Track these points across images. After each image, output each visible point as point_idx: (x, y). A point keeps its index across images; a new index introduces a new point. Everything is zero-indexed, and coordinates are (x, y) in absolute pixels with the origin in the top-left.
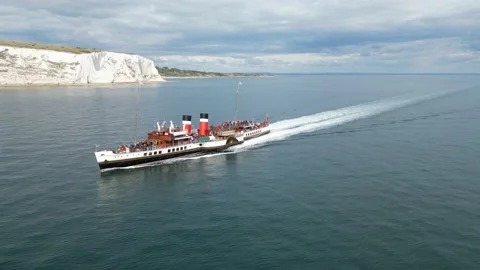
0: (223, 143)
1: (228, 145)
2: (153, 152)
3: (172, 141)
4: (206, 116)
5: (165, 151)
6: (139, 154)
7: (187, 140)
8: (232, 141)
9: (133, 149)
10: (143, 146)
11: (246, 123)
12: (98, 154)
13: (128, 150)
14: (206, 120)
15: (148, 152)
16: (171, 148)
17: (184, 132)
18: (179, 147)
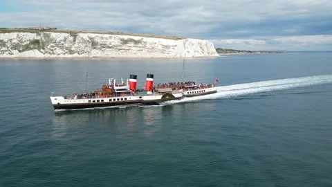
0: (159, 97)
1: (163, 99)
2: (96, 100)
3: (113, 93)
4: (152, 76)
5: (106, 100)
6: (85, 101)
7: (128, 93)
8: (168, 96)
9: (80, 97)
10: (88, 96)
11: (188, 83)
12: (53, 98)
13: (76, 97)
14: (151, 79)
15: (92, 100)
16: (112, 99)
17: (127, 87)
18: (120, 98)
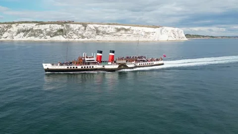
0: (116, 66)
1: (119, 68)
2: (72, 67)
3: (84, 63)
4: (113, 52)
5: (79, 67)
6: (65, 67)
7: (94, 63)
8: (124, 66)
9: (61, 65)
10: (66, 64)
11: (140, 57)
12: (44, 65)
13: (59, 64)
14: (113, 54)
15: (69, 67)
16: (83, 66)
17: (95, 59)
18: (89, 66)
